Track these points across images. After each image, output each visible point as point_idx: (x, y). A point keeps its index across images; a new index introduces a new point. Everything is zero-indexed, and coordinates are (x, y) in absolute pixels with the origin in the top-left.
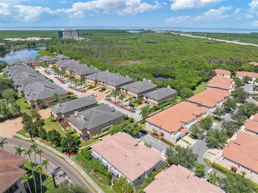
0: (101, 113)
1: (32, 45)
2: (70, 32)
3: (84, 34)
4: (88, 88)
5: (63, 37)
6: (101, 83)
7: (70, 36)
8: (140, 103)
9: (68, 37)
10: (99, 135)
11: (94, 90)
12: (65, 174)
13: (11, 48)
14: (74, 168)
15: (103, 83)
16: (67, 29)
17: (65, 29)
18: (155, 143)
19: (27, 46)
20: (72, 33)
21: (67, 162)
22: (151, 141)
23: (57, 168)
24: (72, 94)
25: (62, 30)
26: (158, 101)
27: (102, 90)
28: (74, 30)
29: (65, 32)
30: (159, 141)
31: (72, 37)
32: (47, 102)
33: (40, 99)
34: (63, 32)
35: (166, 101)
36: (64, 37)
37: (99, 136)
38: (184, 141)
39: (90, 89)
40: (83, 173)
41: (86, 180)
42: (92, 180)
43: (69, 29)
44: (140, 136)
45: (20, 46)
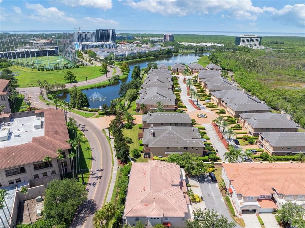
0: (175, 134)
1: (200, 51)
2: (249, 39)
3: (271, 43)
4: (207, 106)
5: (239, 44)
6: (224, 104)
7: (249, 43)
8: (251, 143)
9: (246, 45)
10: (162, 157)
11: (212, 110)
12: (100, 178)
13: (178, 52)
14: (111, 176)
15: (226, 104)
16: (248, 35)
17: (244, 35)
18: (215, 198)
19: (195, 52)
20: (252, 40)
21: (112, 168)
22: (211, 193)
23: (101, 169)
24: (184, 108)
25: (241, 36)
26: (274, 148)
27: (220, 112)
28: (256, 36)
29: (243, 38)
30: (222, 199)
31: (251, 45)
32: (151, 109)
33: (144, 104)
34: (241, 38)
35: (293, 152)
36: (241, 45)
37: (160, 158)
38: (260, 219)
39: (209, 108)
40: (112, 185)
41: (107, 192)
42: (111, 196)
43: (249, 35)
44: (205, 181)
45: (188, 51)
